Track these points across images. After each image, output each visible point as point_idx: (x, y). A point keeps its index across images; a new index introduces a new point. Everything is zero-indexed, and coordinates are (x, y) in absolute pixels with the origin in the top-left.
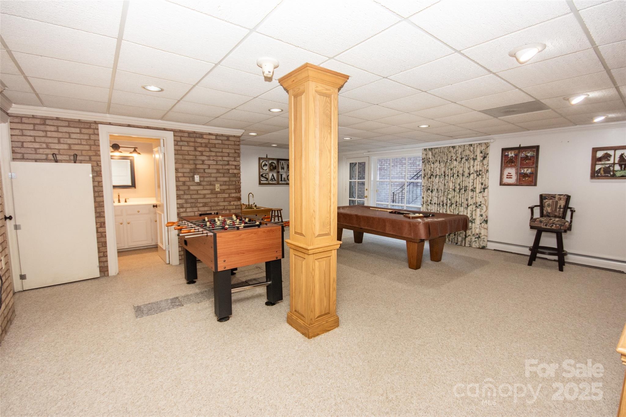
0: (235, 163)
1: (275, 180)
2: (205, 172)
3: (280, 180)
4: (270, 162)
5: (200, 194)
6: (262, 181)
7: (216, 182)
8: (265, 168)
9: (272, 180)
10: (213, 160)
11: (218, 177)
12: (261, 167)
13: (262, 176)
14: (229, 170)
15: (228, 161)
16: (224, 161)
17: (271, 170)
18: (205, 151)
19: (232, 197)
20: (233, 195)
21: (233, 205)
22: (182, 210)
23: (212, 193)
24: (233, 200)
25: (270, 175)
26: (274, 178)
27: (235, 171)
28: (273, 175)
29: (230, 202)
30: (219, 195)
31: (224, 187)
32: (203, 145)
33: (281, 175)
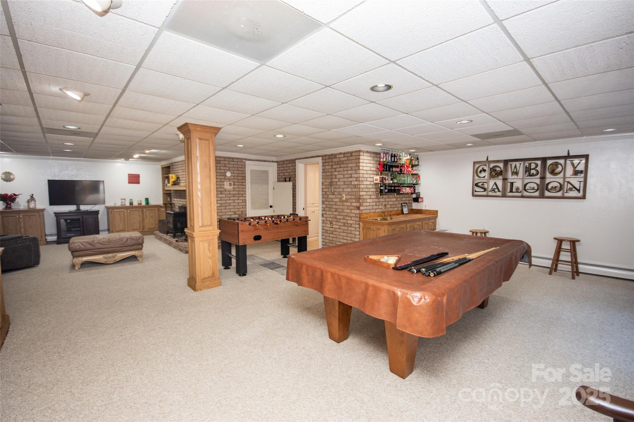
0: (356, 176)
1: (499, 191)
2: (337, 185)
3: (509, 190)
4: (492, 165)
5: (334, 202)
6: (476, 191)
7: (343, 192)
8: (483, 174)
9: (494, 190)
10: (342, 174)
11: (344, 188)
12: (476, 172)
13: (477, 185)
14: (351, 182)
15: (351, 174)
16: (348, 174)
17: (491, 176)
18: (337, 168)
19: (353, 206)
20: (354, 204)
21: (353, 213)
22: (324, 212)
23: (340, 202)
24: (354, 209)
25: (491, 183)
26: (497, 188)
27: (356, 183)
28: (495, 184)
29: (351, 210)
30: (345, 203)
31: (348, 197)
32: (336, 163)
33: (512, 184)
